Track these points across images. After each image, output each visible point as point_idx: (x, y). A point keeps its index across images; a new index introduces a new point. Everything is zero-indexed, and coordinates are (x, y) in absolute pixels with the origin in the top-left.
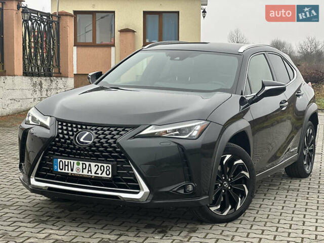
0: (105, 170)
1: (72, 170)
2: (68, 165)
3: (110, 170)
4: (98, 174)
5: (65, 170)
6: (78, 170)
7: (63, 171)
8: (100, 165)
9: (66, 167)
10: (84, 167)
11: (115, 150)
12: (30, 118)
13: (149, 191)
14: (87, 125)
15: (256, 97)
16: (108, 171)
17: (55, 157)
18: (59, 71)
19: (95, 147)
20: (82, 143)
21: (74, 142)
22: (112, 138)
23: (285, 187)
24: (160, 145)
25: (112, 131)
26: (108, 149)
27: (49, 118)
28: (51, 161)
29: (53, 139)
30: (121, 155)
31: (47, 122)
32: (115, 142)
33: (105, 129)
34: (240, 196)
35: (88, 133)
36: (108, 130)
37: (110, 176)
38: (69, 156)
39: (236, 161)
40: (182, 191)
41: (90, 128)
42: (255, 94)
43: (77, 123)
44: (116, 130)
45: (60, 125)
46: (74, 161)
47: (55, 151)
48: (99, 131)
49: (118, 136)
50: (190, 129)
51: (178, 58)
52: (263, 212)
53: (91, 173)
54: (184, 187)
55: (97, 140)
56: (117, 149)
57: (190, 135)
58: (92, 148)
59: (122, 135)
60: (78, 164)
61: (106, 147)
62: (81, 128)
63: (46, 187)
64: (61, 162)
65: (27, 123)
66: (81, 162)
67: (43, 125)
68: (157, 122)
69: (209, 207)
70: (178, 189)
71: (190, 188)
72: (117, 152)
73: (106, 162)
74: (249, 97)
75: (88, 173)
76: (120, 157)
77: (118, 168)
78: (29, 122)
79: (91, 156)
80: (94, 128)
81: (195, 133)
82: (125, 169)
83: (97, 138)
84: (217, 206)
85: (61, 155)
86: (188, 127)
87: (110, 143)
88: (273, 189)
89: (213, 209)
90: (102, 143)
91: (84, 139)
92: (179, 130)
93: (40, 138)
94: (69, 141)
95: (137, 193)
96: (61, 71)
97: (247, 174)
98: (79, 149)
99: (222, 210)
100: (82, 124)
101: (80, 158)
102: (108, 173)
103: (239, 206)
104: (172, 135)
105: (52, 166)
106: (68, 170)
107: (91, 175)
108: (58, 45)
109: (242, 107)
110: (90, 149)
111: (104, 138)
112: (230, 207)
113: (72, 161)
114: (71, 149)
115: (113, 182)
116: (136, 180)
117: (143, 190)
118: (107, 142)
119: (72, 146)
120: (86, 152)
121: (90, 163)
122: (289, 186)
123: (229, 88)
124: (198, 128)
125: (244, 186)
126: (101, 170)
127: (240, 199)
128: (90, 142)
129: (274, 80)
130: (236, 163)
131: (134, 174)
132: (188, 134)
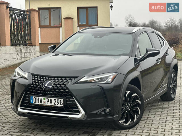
0: (60, 102)
1: (41, 103)
2: (39, 100)
3: (63, 102)
4: (56, 104)
5: (37, 103)
6: (45, 102)
7: (36, 103)
8: (57, 99)
9: (38, 101)
10: (48, 101)
11: (65, 91)
12: (16, 74)
13: (84, 113)
14: (49, 77)
15: (143, 58)
16: (61, 103)
17: (31, 95)
18: (31, 43)
19: (54, 89)
20: (46, 87)
21: (42, 87)
22: (63, 84)
23: (160, 107)
24: (90, 88)
25: (63, 80)
26: (61, 90)
27: (27, 73)
28: (29, 97)
29: (29, 85)
30: (68, 94)
31: (26, 76)
32: (65, 86)
33: (59, 79)
34: (136, 114)
35: (49, 81)
36: (61, 79)
37: (63, 105)
38: (39, 95)
39: (133, 94)
40: (103, 113)
41: (51, 79)
42: (143, 56)
43: (43, 76)
44: (65, 79)
45: (33, 77)
46: (42, 97)
47: (31, 92)
48: (55, 80)
49: (67, 83)
50: (107, 78)
51: (99, 37)
52: (149, 122)
53: (52, 104)
54: (104, 111)
55: (54, 85)
56: (66, 90)
57: (107, 81)
58: (52, 90)
59: (68, 82)
60: (44, 99)
61: (60, 89)
62: (46, 79)
63: (26, 112)
64: (35, 98)
65: (15, 76)
66: (46, 98)
67: (24, 77)
68: (88, 74)
69: (118, 121)
70: (101, 112)
71: (108, 111)
72: (66, 92)
73: (60, 97)
74: (139, 57)
75: (50, 104)
76: (68, 95)
77: (67, 101)
78: (16, 75)
79: (51, 94)
80: (53, 78)
81: (110, 80)
82: (71, 101)
83: (55, 84)
84: (123, 120)
85: (35, 94)
86: (106, 77)
87: (62, 87)
88: (154, 108)
89: (121, 122)
90: (58, 87)
91: (47, 85)
92: (101, 78)
93: (22, 85)
94: (39, 86)
95: (78, 115)
96: (32, 42)
97: (140, 102)
98: (45, 91)
99: (126, 122)
100: (46, 76)
101: (45, 96)
102: (61, 104)
103: (135, 120)
104: (97, 81)
105: (30, 101)
106: (39, 103)
107: (52, 105)
108: (30, 28)
109: (135, 63)
110: (51, 90)
111: (59, 84)
112: (130, 120)
113: (41, 98)
114: (40, 90)
115: (64, 109)
116: (77, 108)
117: (81, 113)
118: (60, 86)
119: (41, 89)
120: (48, 92)
121: (51, 98)
122: (163, 106)
123: (128, 53)
124: (112, 77)
125: (138, 108)
126: (57, 102)
127: (136, 116)
128: (51, 87)
129: (153, 48)
130: (133, 95)
131: (76, 104)
132: (106, 80)
